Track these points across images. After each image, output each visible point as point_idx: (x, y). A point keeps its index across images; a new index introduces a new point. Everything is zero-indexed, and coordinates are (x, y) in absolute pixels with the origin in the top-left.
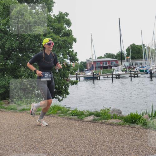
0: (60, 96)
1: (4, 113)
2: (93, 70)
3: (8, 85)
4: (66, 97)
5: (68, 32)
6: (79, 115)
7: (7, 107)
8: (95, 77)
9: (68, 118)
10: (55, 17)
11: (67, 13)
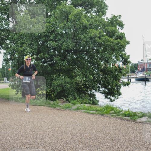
0: (112, 96)
1: (60, 112)
2: (144, 72)
3: (64, 84)
4: (118, 98)
5: (121, 36)
6: (132, 116)
7: (62, 105)
8: (147, 79)
9: (121, 119)
10: (108, 20)
11: (119, 15)
